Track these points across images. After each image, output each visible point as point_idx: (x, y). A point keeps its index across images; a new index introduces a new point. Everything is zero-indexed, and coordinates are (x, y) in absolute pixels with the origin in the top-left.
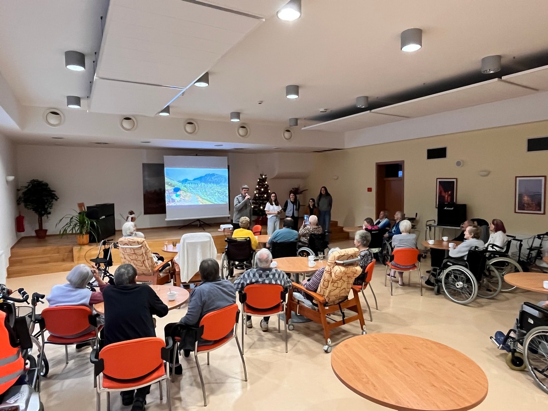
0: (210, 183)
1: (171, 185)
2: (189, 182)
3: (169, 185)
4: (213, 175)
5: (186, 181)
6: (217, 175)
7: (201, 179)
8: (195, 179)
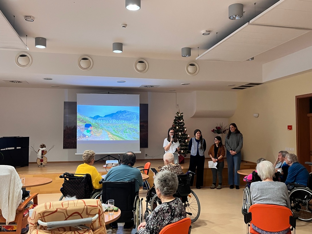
0: (122, 119)
1: (82, 121)
2: (100, 118)
3: (81, 121)
4: (125, 112)
5: (97, 117)
6: (128, 112)
7: (112, 116)
8: (106, 116)
